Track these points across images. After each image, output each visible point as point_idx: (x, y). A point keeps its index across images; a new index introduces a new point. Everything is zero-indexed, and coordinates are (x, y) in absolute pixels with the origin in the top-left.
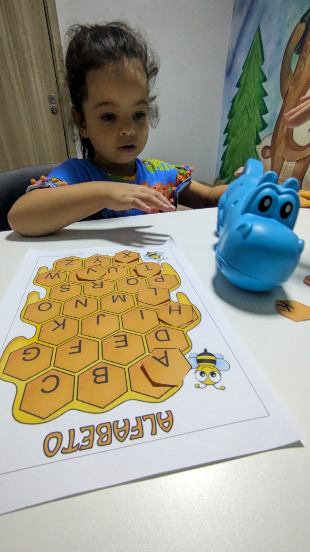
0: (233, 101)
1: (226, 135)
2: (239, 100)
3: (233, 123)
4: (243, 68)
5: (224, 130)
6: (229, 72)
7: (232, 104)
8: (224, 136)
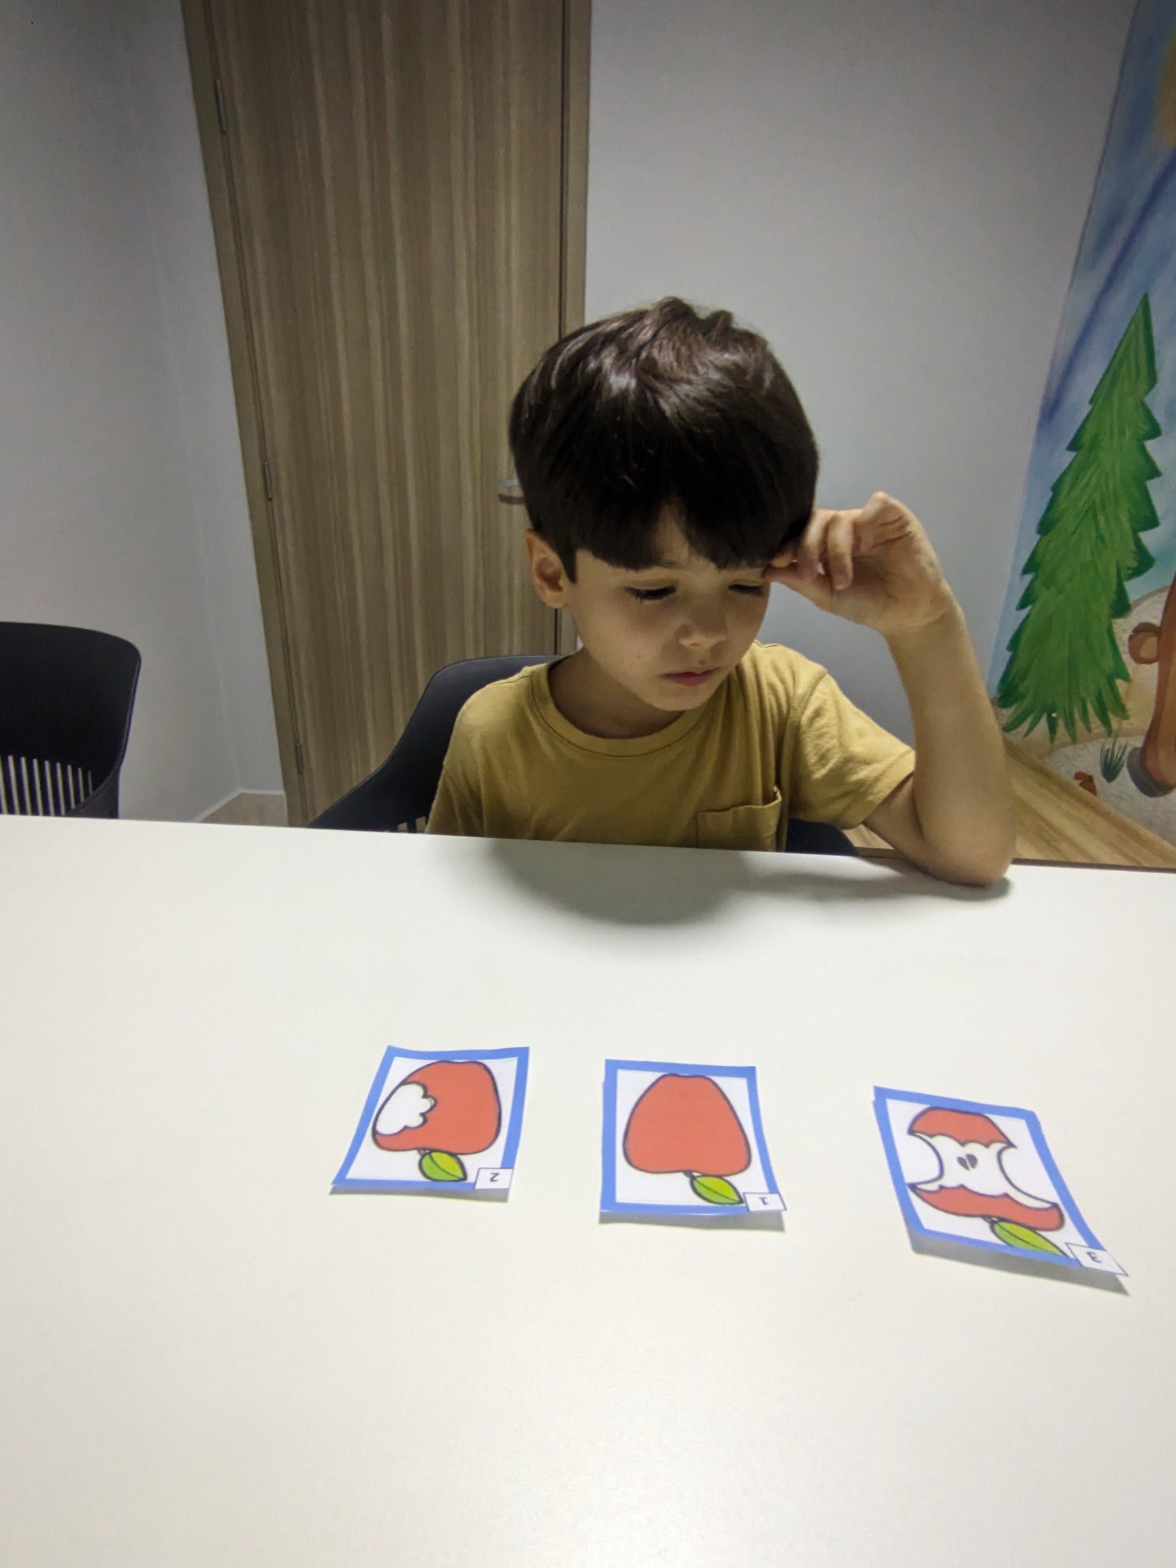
0: (1056, 488)
1: (1029, 578)
2: (1073, 486)
3: (1052, 545)
4: (1091, 401)
5: (1023, 564)
6: (1051, 409)
7: (1050, 494)
8: (1021, 580)
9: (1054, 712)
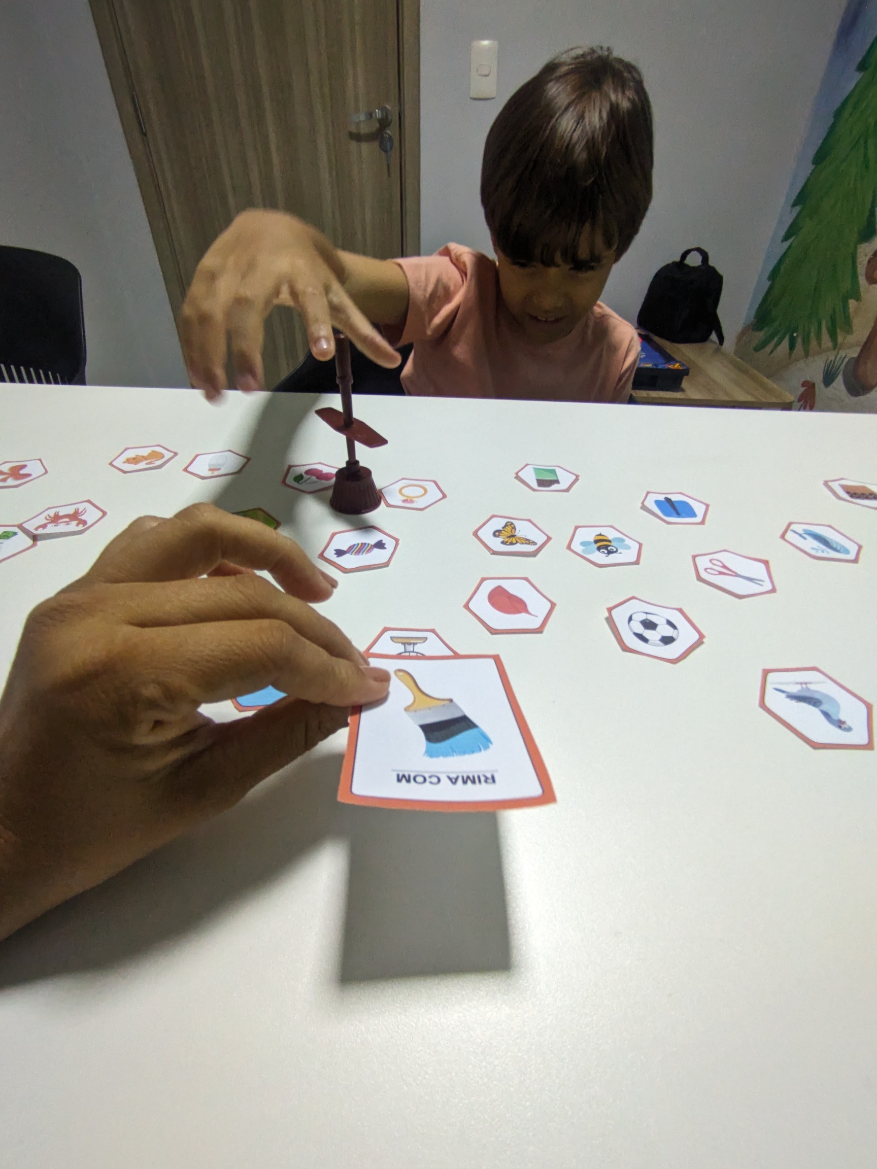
1: (797, 209)
2: (853, 111)
3: (823, 175)
5: (794, 197)
6: (848, 28)
8: (791, 212)
9: (796, 332)
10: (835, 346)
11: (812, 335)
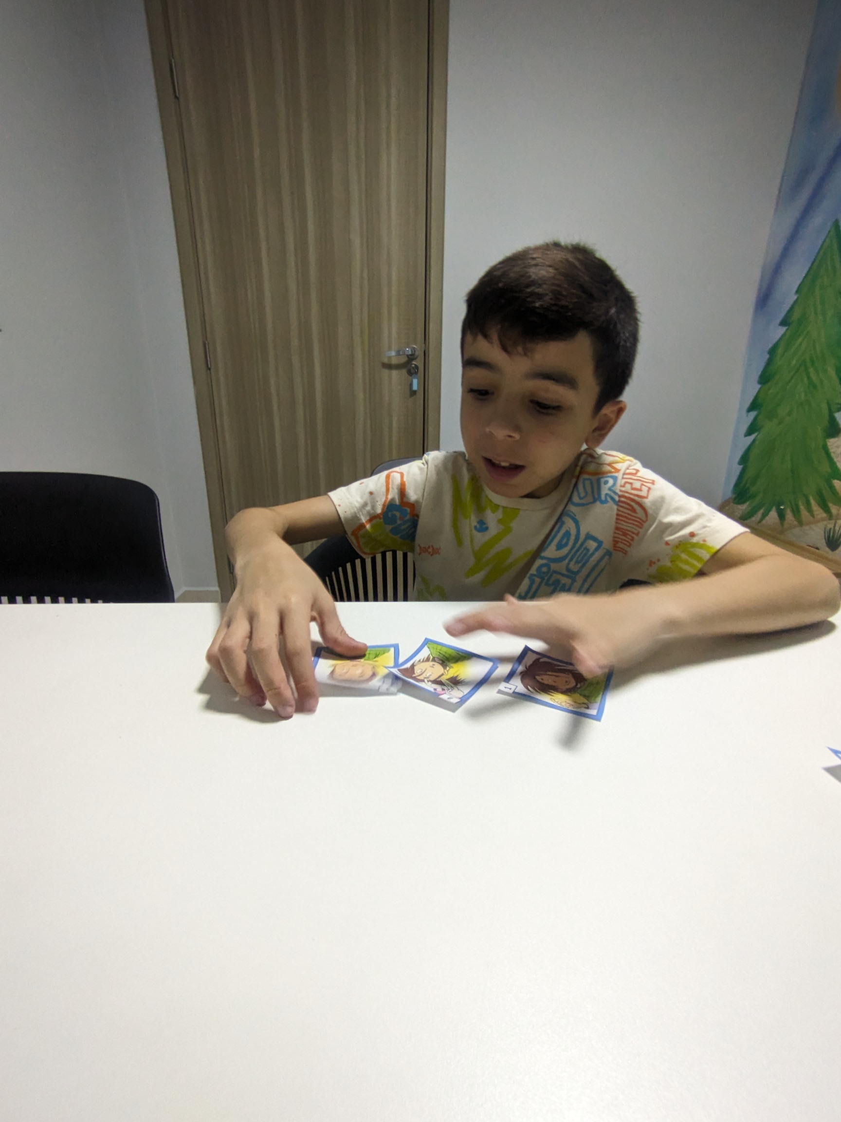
0: (772, 352)
1: (753, 414)
2: (786, 350)
3: (771, 391)
4: (797, 292)
5: (747, 405)
6: (764, 299)
7: (767, 356)
8: (747, 416)
9: (782, 505)
10: (830, 516)
11: (802, 507)
